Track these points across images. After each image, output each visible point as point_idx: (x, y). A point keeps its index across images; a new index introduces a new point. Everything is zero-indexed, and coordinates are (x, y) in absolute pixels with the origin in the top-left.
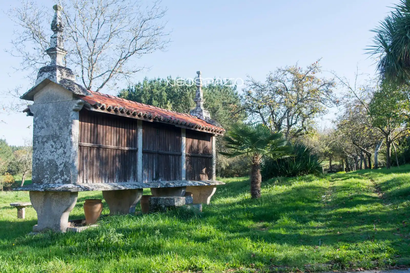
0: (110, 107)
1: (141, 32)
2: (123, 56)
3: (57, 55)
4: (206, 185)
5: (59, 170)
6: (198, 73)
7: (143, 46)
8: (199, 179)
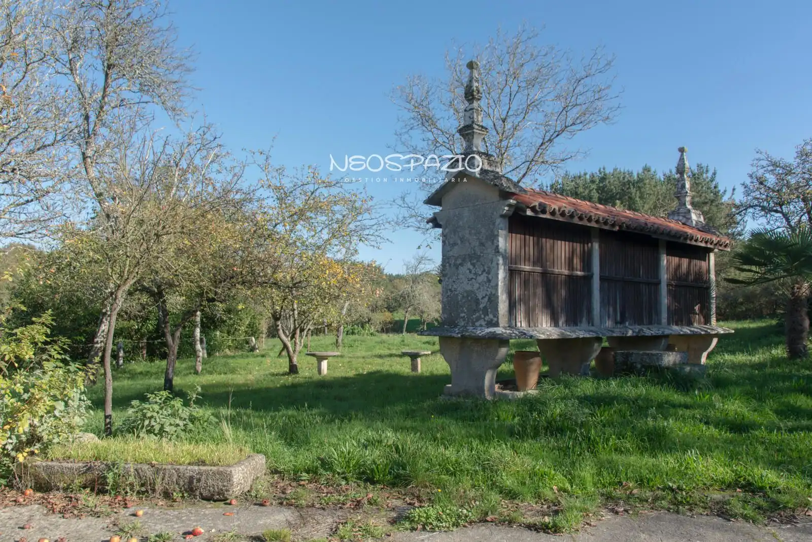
0: (554, 209)
1: (573, 99)
2: (547, 138)
3: (475, 136)
4: (703, 333)
5: (481, 306)
6: (682, 150)
7: (577, 119)
8: (690, 323)
